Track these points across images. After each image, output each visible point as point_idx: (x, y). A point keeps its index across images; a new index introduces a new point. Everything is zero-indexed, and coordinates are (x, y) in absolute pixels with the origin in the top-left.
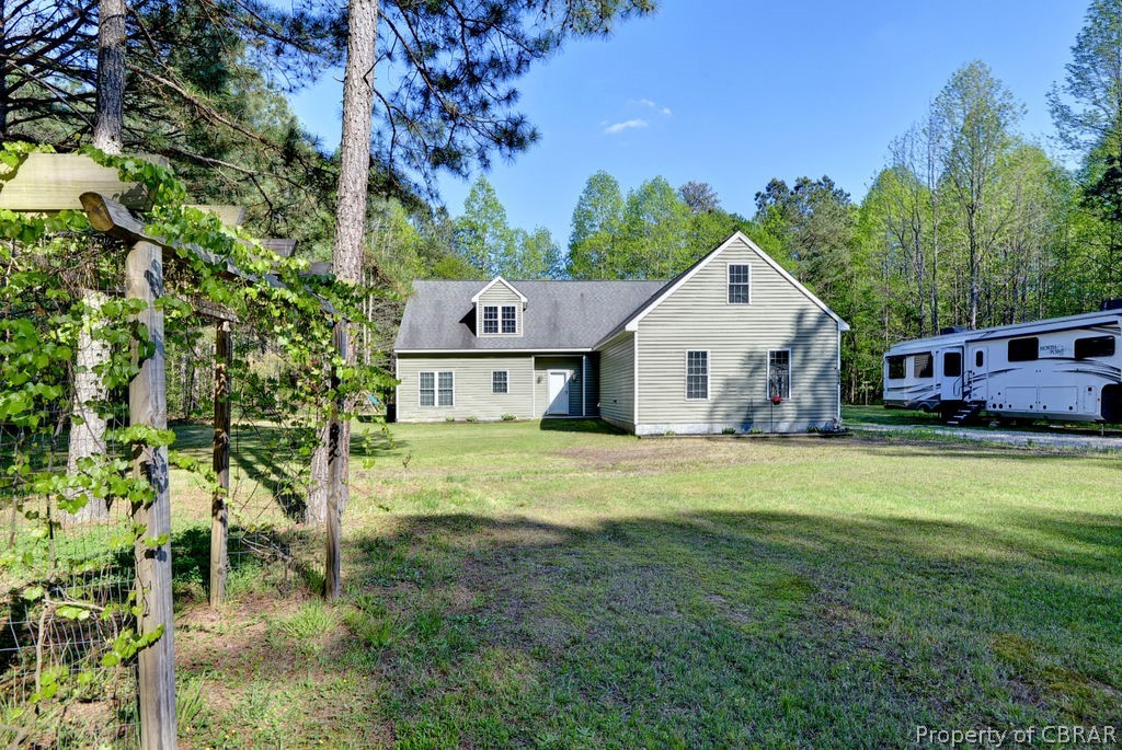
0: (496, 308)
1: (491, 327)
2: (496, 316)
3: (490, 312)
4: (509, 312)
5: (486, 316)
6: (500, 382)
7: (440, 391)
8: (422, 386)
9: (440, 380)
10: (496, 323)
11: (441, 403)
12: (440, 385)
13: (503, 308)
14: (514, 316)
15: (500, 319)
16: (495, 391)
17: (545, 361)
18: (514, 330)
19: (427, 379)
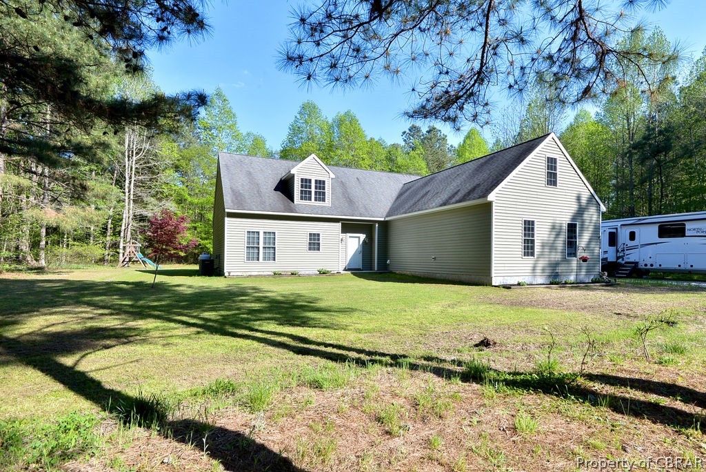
0: (310, 181)
1: (306, 195)
2: (310, 188)
3: (306, 183)
4: (320, 184)
5: (302, 187)
6: (314, 243)
7: (264, 248)
8: (248, 243)
9: (265, 238)
10: (310, 192)
11: (264, 259)
12: (265, 243)
13: (316, 181)
14: (324, 188)
15: (313, 190)
16: (310, 249)
17: (349, 227)
18: (324, 200)
19: (253, 236)
